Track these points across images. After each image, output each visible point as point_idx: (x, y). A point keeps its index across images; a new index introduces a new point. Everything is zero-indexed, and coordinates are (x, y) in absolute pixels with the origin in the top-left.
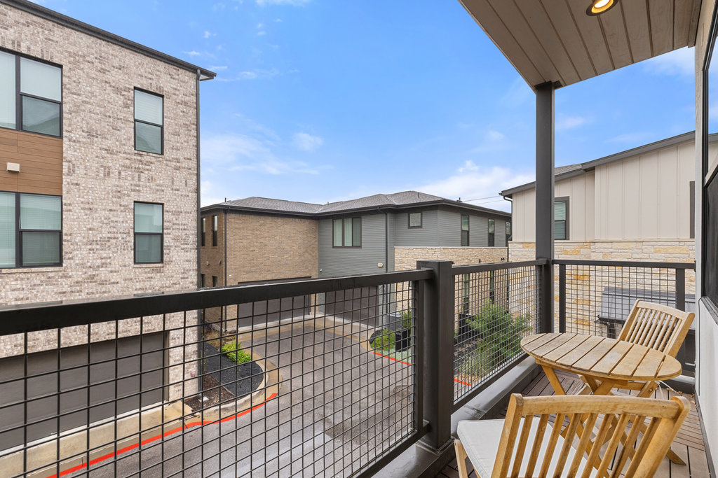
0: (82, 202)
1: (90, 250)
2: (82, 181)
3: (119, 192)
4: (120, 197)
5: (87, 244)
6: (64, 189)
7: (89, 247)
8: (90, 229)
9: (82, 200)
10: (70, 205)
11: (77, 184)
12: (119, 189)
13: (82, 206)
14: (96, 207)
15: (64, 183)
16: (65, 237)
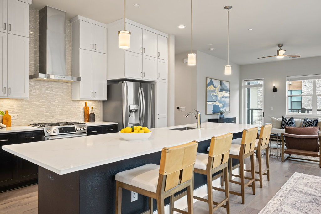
0: (307, 91)
1: (309, 107)
2: (307, 84)
3: (319, 86)
4: (319, 88)
5: (308, 105)
6: (302, 88)
7: (309, 106)
8: (309, 100)
9: (307, 90)
10: (304, 92)
11: (306, 85)
12: (319, 85)
13: (307, 92)
14: (311, 92)
15: (302, 85)
16: (302, 103)
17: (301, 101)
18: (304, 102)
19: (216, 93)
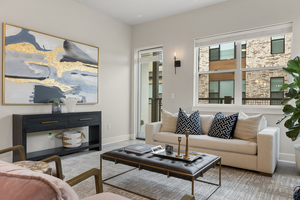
0: (252, 81)
3: (264, 74)
4: (265, 77)
6: (246, 76)
8: (254, 91)
9: (251, 80)
10: (248, 82)
12: (264, 73)
15: (246, 74)
16: (246, 95)
17: (245, 92)
18: (248, 93)
19: (47, 62)
